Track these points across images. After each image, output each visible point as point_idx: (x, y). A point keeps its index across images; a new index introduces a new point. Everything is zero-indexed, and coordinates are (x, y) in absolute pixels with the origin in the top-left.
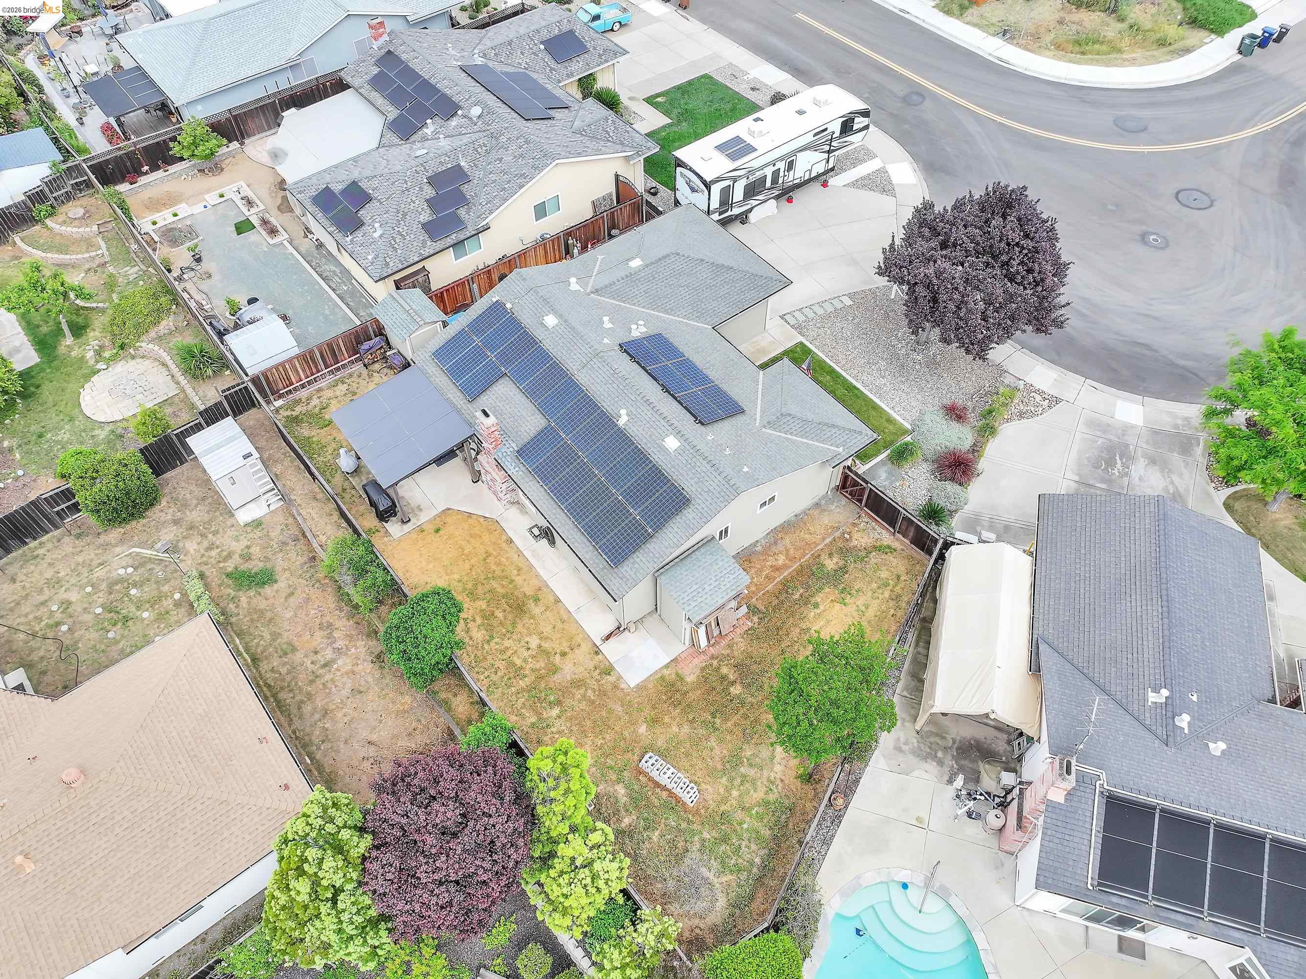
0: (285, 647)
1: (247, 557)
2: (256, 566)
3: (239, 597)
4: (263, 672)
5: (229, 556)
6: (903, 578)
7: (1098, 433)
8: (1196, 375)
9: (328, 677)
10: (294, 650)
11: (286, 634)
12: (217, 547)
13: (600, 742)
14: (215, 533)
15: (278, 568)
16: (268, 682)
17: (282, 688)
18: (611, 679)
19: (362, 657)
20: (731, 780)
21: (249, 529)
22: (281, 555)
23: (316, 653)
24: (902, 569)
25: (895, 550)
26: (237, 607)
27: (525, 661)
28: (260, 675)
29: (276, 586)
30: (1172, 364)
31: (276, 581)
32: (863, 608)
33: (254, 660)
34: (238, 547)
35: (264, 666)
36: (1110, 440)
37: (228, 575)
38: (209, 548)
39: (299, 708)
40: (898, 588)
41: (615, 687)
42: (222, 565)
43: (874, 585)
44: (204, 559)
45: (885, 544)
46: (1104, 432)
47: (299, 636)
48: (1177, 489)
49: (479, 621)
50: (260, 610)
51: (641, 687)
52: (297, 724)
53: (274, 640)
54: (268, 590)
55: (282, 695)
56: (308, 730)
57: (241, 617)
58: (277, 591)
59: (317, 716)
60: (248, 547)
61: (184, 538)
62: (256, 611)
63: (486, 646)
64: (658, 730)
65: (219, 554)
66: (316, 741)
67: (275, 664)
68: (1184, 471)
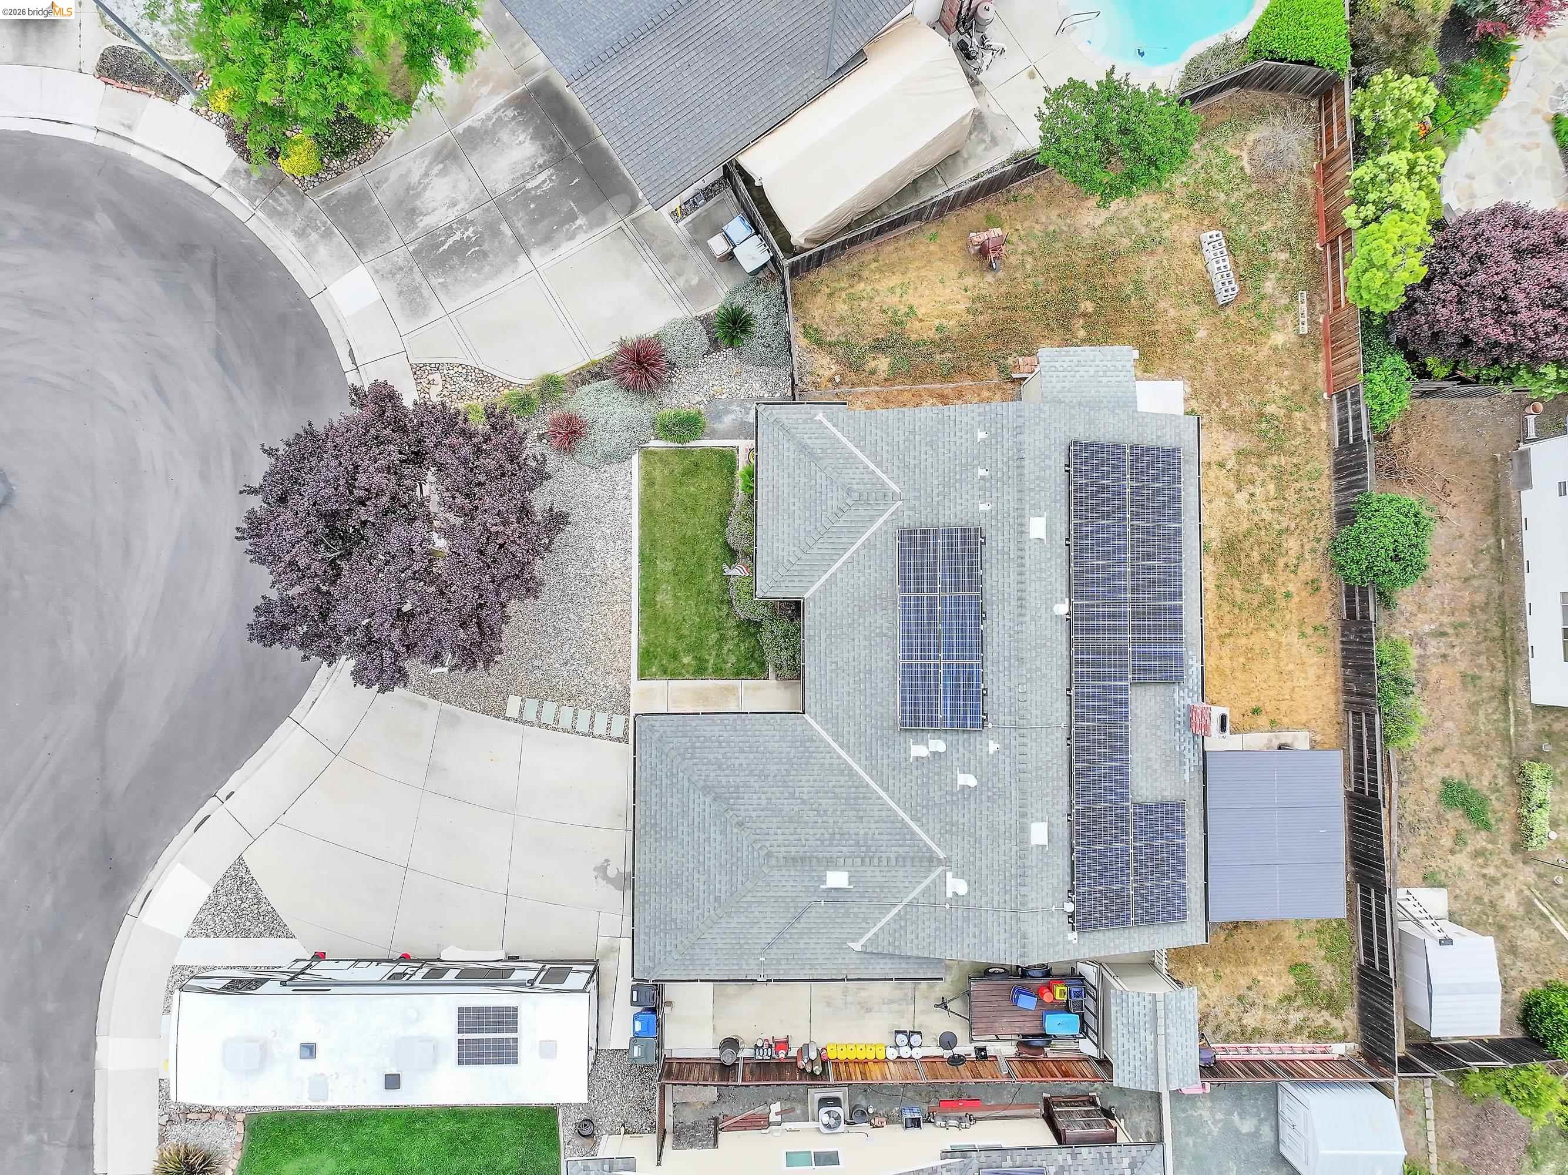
0: (1471, 688)
1: (1459, 838)
2: (1455, 819)
3: (1489, 789)
4: (1502, 673)
5: (1478, 854)
6: (828, 291)
7: (426, 292)
8: (214, 276)
9: (1445, 619)
10: (1464, 676)
11: (1463, 702)
12: (1484, 876)
13: (1251, 349)
14: (1478, 899)
15: (1434, 797)
16: (1502, 658)
17: (1494, 639)
18: (1193, 404)
19: (1403, 619)
20: (1158, 230)
21: (1442, 877)
22: (1423, 815)
23: (1444, 656)
24: (820, 300)
25: (804, 326)
26: (1495, 777)
27: (1263, 484)
28: (1506, 672)
29: (1447, 773)
30: (222, 307)
31: (1444, 782)
32: (898, 291)
33: (1505, 693)
34: (1462, 860)
35: (1499, 678)
36: (425, 276)
37: (1487, 826)
38: (1494, 881)
39: (1487, 604)
40: (843, 285)
41: (1195, 394)
42: (1490, 846)
43: (864, 304)
44: (1505, 870)
45: (806, 341)
46: (417, 289)
47: (1451, 691)
48: (431, 163)
49: (1281, 562)
50: (1474, 755)
51: (1171, 375)
52: (1497, 589)
53: (1477, 703)
54: (1456, 774)
55: (1497, 632)
56: (1490, 575)
57: (1496, 760)
58: (1448, 766)
59: (1475, 583)
60: (1452, 852)
61: (1514, 918)
62: (1479, 756)
63: (1293, 526)
64: (1187, 322)
65: (1485, 865)
66: (1488, 557)
67: (1488, 674)
68: (393, 176)
